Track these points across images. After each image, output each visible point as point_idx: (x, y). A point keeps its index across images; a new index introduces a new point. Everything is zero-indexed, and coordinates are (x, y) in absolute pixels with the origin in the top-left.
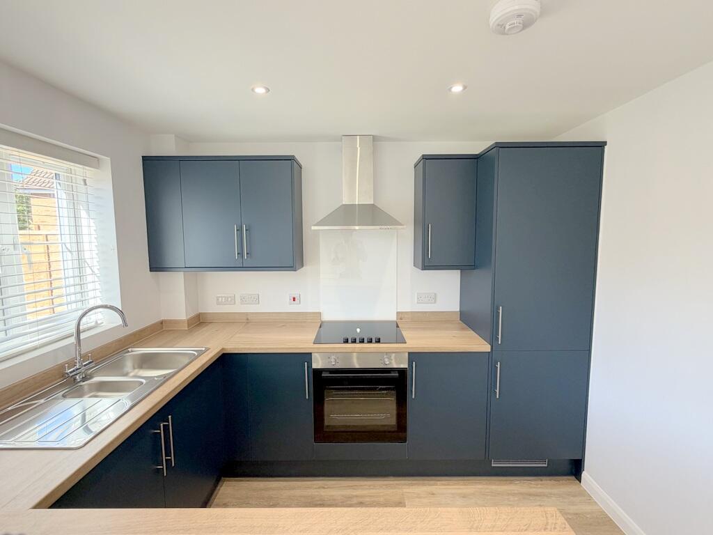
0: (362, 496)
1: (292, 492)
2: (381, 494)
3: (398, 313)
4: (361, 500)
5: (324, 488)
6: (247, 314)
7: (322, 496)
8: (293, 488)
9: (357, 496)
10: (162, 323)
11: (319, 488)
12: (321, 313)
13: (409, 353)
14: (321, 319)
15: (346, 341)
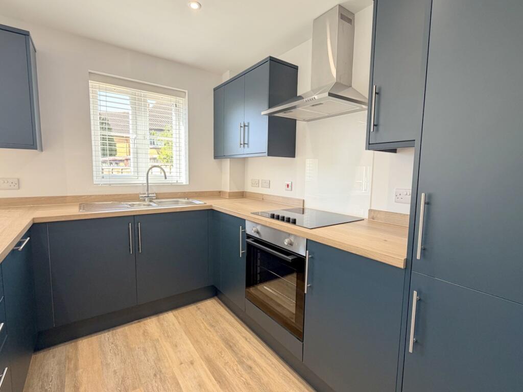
0: (258, 365)
1: (229, 327)
2: (271, 376)
3: (370, 211)
4: (253, 366)
5: (246, 339)
6: (263, 195)
7: (238, 342)
8: (233, 326)
9: (255, 361)
10: (220, 192)
11: (244, 337)
12: (304, 201)
13: (307, 239)
14: (303, 206)
15: (273, 216)
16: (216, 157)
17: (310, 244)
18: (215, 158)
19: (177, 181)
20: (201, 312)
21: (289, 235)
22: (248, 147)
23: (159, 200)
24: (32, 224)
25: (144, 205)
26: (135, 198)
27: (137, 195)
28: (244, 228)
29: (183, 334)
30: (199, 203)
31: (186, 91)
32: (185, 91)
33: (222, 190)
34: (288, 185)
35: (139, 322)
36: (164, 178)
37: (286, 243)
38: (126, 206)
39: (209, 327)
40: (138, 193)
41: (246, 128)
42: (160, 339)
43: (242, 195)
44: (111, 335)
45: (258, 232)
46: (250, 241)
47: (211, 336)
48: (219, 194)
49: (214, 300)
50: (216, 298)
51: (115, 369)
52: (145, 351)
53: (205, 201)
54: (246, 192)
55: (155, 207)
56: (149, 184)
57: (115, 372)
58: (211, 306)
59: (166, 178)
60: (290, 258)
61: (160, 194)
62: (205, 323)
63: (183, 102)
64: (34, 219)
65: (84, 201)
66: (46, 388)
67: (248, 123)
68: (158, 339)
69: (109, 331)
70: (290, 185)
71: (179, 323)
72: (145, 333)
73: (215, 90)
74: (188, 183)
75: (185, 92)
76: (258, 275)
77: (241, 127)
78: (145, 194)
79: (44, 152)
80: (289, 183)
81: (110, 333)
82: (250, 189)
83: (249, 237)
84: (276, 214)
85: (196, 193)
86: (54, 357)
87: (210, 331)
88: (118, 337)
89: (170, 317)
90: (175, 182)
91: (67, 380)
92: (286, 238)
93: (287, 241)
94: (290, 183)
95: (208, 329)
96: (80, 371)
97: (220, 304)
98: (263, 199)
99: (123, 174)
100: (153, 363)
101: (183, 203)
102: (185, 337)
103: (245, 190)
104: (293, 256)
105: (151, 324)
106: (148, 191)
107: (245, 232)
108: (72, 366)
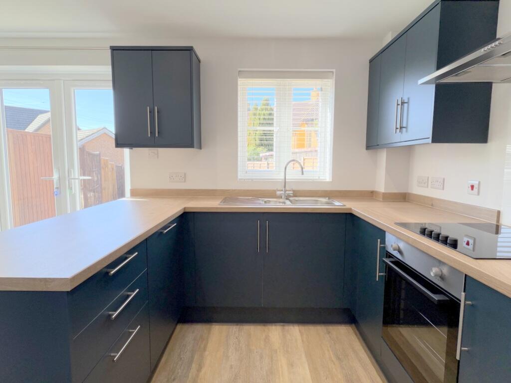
6: (432, 199)
12: (499, 212)
13: (466, 275)
14: (498, 221)
15: (423, 232)
16: (369, 147)
17: (470, 282)
18: (367, 149)
19: (319, 177)
20: (330, 337)
21: (441, 263)
22: (407, 131)
23: (296, 198)
24: (182, 213)
25: (280, 202)
26: (272, 194)
27: (275, 191)
28: (383, 241)
29: (303, 355)
30: (338, 205)
31: (334, 70)
32: (332, 70)
33: (376, 189)
34: (472, 187)
35: (264, 325)
36: (301, 173)
37: (432, 274)
38: (261, 202)
39: (334, 359)
40: (275, 189)
41: (406, 105)
42: (278, 351)
43: (404, 198)
44: (237, 330)
45: (400, 252)
46: (387, 261)
47: (334, 370)
48: (371, 195)
49: (350, 327)
50: (353, 325)
51: (233, 364)
52: (261, 357)
53: (345, 203)
54: (409, 194)
55: (288, 205)
56: (286, 180)
57: (231, 367)
58: (344, 333)
59: (303, 174)
60: (436, 297)
61: (299, 191)
62: (331, 353)
63: (329, 84)
64: (185, 208)
65: (229, 195)
66: (182, 357)
67: (409, 99)
68: (276, 350)
69: (237, 325)
70: (476, 187)
71: (303, 341)
72: (267, 339)
73: (371, 61)
74: (331, 180)
75: (333, 72)
76: (402, 312)
77: (398, 105)
78: (282, 191)
79: (202, 150)
80: (475, 183)
81: (238, 327)
82: (416, 190)
83: (389, 255)
84: (430, 228)
85: (340, 192)
86: (193, 332)
87: (334, 364)
88: (243, 333)
89: (295, 332)
90: (317, 178)
91: (196, 357)
92: (435, 267)
93: (434, 271)
94: (477, 182)
95: (333, 361)
96: (207, 353)
97: (356, 335)
98: (432, 205)
99: (270, 169)
100: (265, 373)
101: (322, 203)
102: (304, 359)
103: (410, 191)
104: (442, 296)
105: (275, 332)
106: (285, 187)
107: (384, 248)
108: (202, 346)
